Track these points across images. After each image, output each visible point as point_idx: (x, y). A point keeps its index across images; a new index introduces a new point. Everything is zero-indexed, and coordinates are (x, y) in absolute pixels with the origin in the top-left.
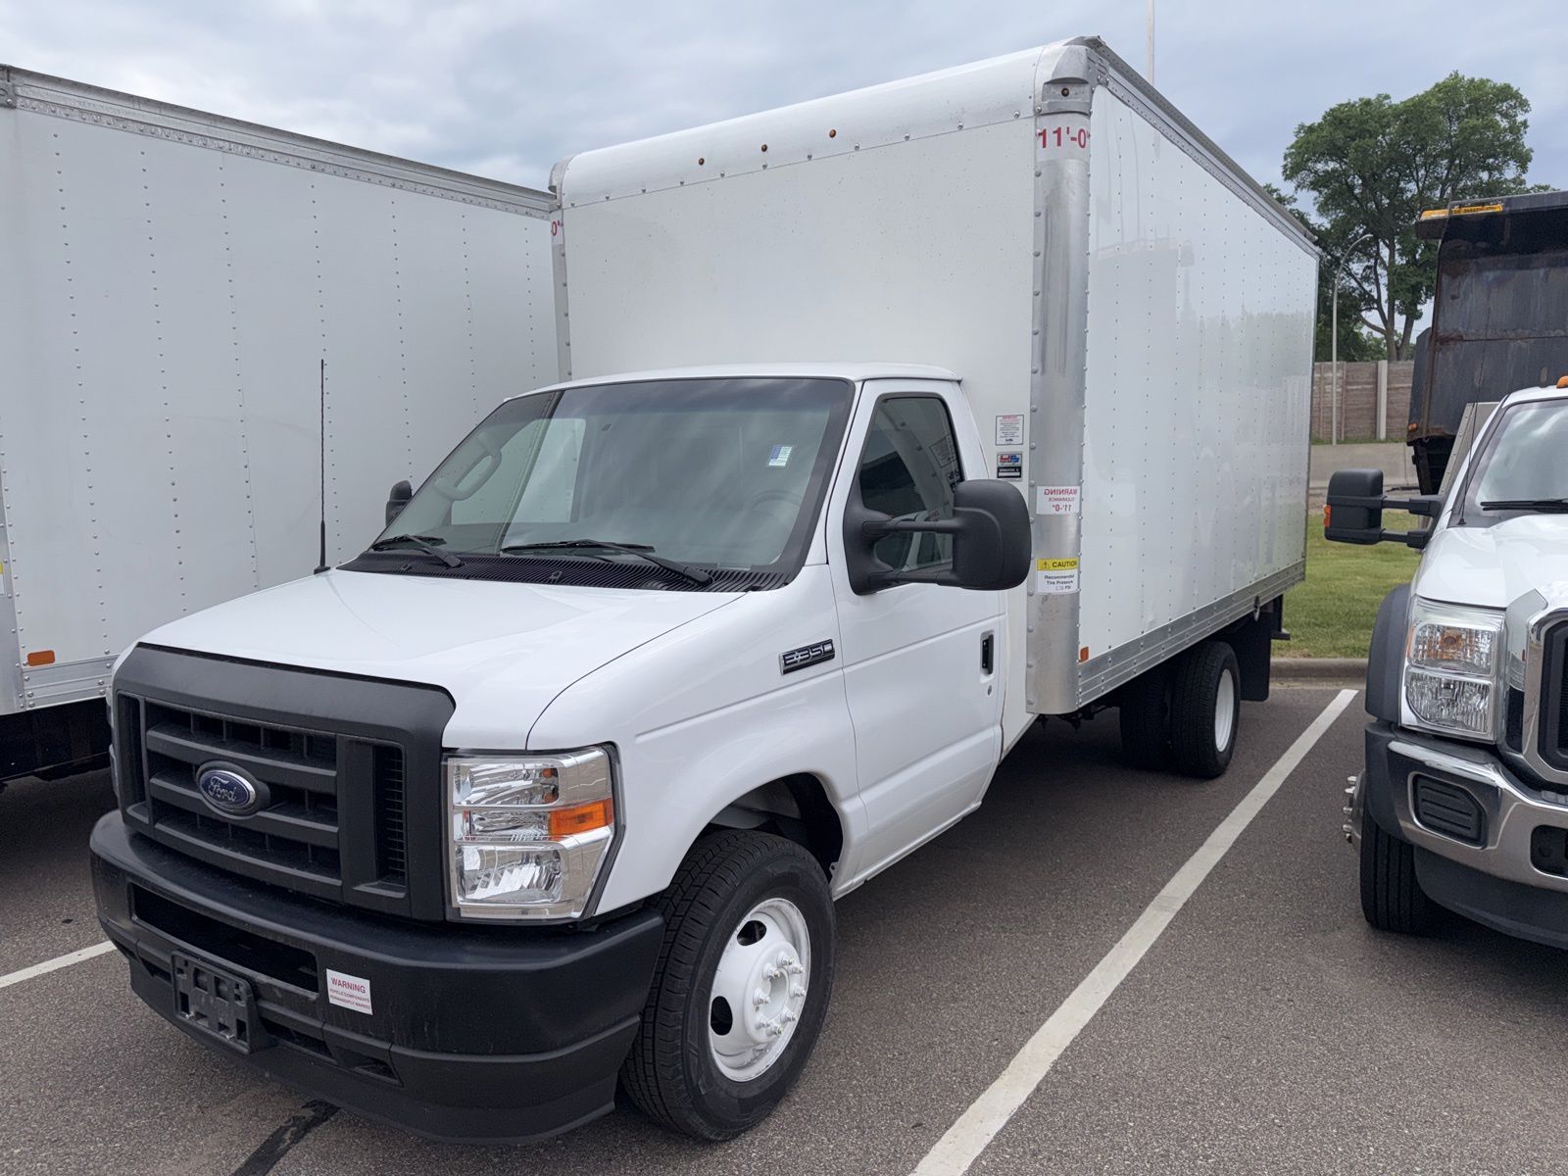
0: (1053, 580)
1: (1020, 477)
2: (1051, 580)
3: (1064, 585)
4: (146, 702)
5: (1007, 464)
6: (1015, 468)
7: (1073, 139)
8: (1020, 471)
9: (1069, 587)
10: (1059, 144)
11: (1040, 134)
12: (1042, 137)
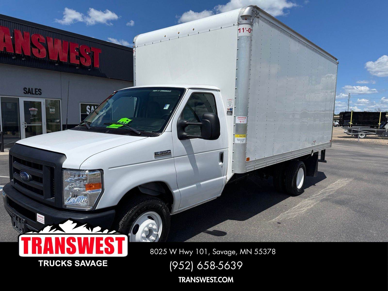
0: (239, 140)
1: (232, 114)
2: (238, 140)
3: (242, 141)
4: (13, 156)
5: (229, 111)
6: (231, 112)
7: (247, 31)
8: (232, 113)
9: (243, 142)
10: (243, 32)
11: (239, 29)
12: (239, 30)
